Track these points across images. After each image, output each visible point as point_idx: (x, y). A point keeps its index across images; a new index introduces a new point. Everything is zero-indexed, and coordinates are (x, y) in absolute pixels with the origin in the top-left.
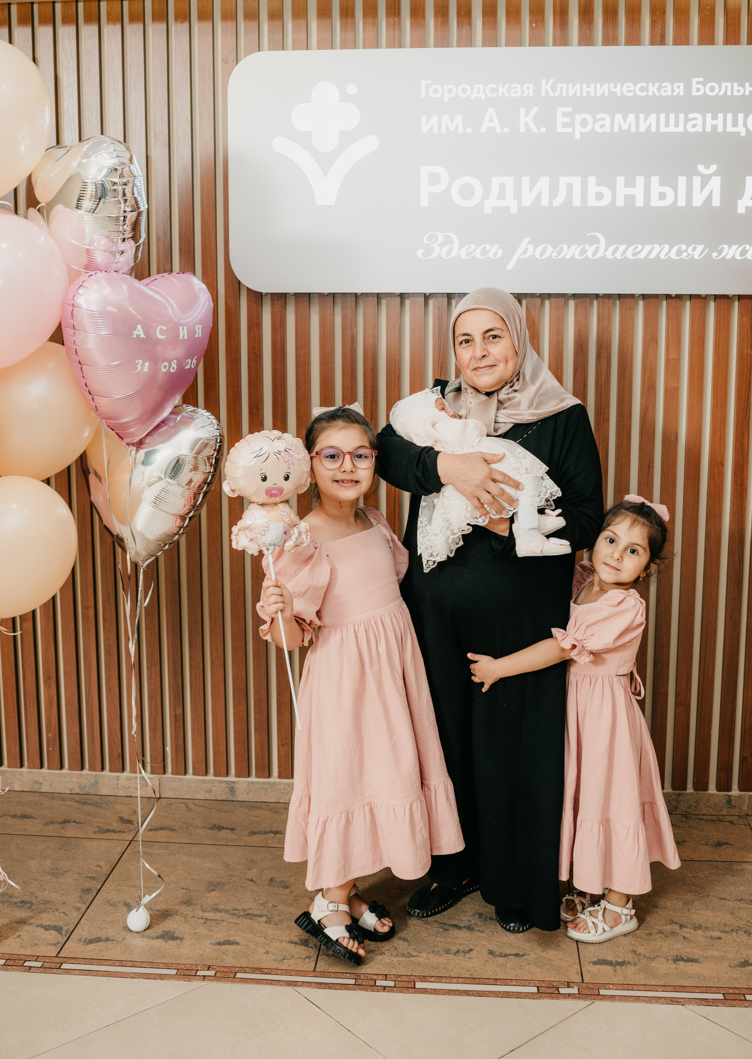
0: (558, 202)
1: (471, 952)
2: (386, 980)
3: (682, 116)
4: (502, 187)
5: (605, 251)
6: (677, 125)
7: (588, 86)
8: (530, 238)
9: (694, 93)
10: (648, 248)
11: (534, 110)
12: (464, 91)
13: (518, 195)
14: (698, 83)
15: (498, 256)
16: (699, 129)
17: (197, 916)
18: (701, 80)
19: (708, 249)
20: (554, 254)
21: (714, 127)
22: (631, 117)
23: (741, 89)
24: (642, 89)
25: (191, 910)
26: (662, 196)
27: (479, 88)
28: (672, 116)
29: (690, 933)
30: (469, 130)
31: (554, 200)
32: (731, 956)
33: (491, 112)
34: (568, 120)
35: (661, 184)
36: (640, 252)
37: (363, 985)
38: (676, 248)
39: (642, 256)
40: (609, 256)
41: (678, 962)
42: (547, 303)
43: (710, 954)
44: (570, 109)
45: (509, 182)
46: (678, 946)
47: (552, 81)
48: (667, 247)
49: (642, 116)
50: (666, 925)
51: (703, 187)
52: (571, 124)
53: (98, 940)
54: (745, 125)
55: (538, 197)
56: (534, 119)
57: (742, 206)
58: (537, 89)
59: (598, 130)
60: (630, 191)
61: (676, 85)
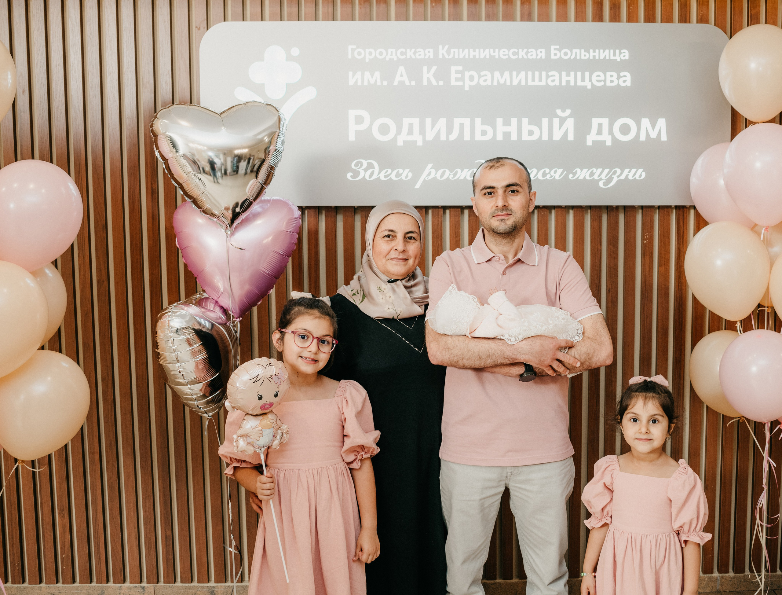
0: (453, 137)
3: (544, 74)
4: (411, 126)
6: (540, 80)
7: (474, 51)
8: (432, 164)
9: (553, 57)
11: (434, 68)
12: (381, 54)
13: (423, 132)
14: (555, 49)
15: (409, 178)
16: (557, 83)
18: (558, 47)
19: (565, 172)
20: (451, 176)
21: (568, 82)
23: (587, 54)
24: (514, 54)
26: (531, 133)
27: (392, 52)
28: (537, 73)
30: (385, 83)
31: (450, 136)
33: (401, 69)
34: (459, 76)
35: (530, 124)
38: (541, 172)
42: (448, 212)
44: (460, 68)
45: (416, 121)
47: (447, 47)
48: (535, 170)
49: (514, 73)
51: (560, 126)
52: (462, 79)
54: (590, 80)
55: (438, 133)
56: (434, 75)
57: (590, 140)
58: (436, 53)
59: (482, 83)
60: (507, 129)
61: (539, 51)
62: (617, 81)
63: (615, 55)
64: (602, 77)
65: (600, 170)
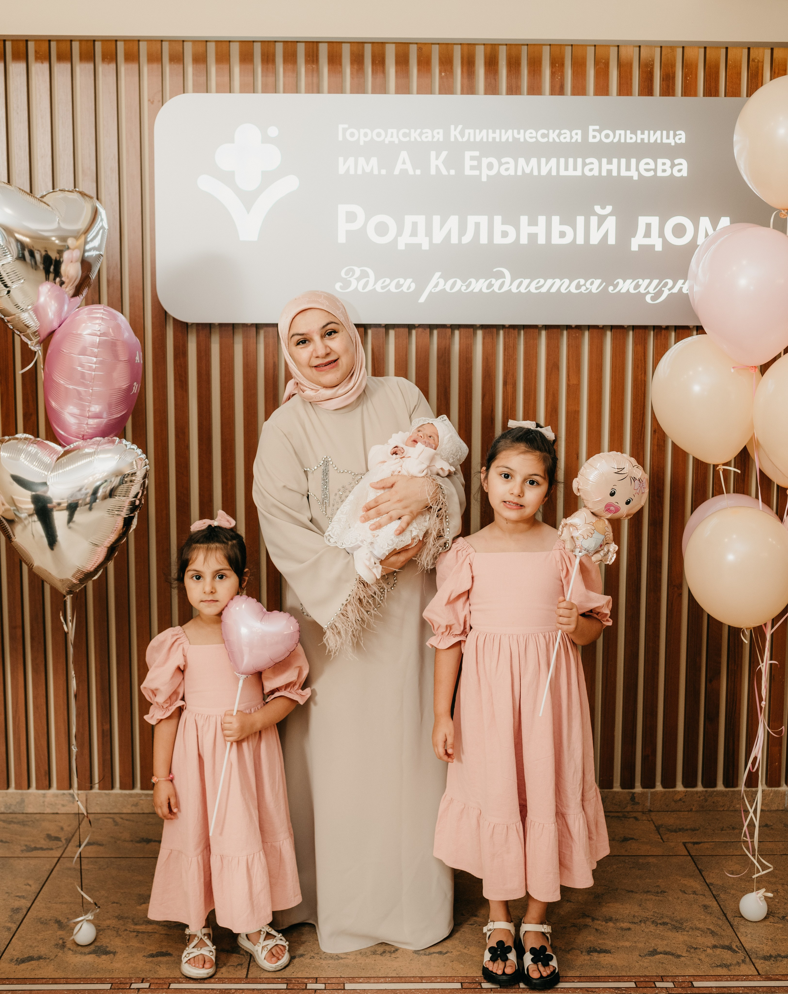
0: (466, 239)
1: (397, 952)
2: (316, 983)
3: (580, 161)
4: (415, 225)
5: (511, 285)
6: (575, 169)
7: (494, 132)
8: (441, 273)
9: (591, 140)
10: (550, 282)
11: (444, 154)
12: (379, 135)
13: (429, 233)
14: (594, 130)
15: (411, 290)
16: (596, 173)
17: (129, 929)
18: (597, 127)
19: (604, 284)
20: (464, 288)
21: (609, 171)
22: (534, 161)
23: (633, 136)
24: (543, 136)
25: (123, 923)
26: (562, 235)
27: (392, 133)
28: (571, 161)
29: (602, 926)
30: (383, 172)
31: (463, 238)
32: (640, 945)
33: (404, 155)
34: (475, 163)
35: (561, 223)
36: (542, 286)
37: (295, 989)
38: (575, 283)
39: (544, 290)
40: (514, 290)
41: (591, 954)
42: (457, 333)
43: (621, 944)
44: (477, 153)
45: (421, 220)
46: (591, 938)
47: (460, 127)
48: (567, 281)
49: (543, 160)
50: (579, 918)
51: (599, 227)
52: (478, 167)
53: (30, 959)
54: (637, 169)
55: (448, 235)
56: (444, 162)
57: (635, 244)
58: (447, 134)
59: (504, 173)
60: (533, 230)
61: (574, 132)
62: (670, 170)
63: (668, 137)
64: (652, 166)
65: (647, 281)
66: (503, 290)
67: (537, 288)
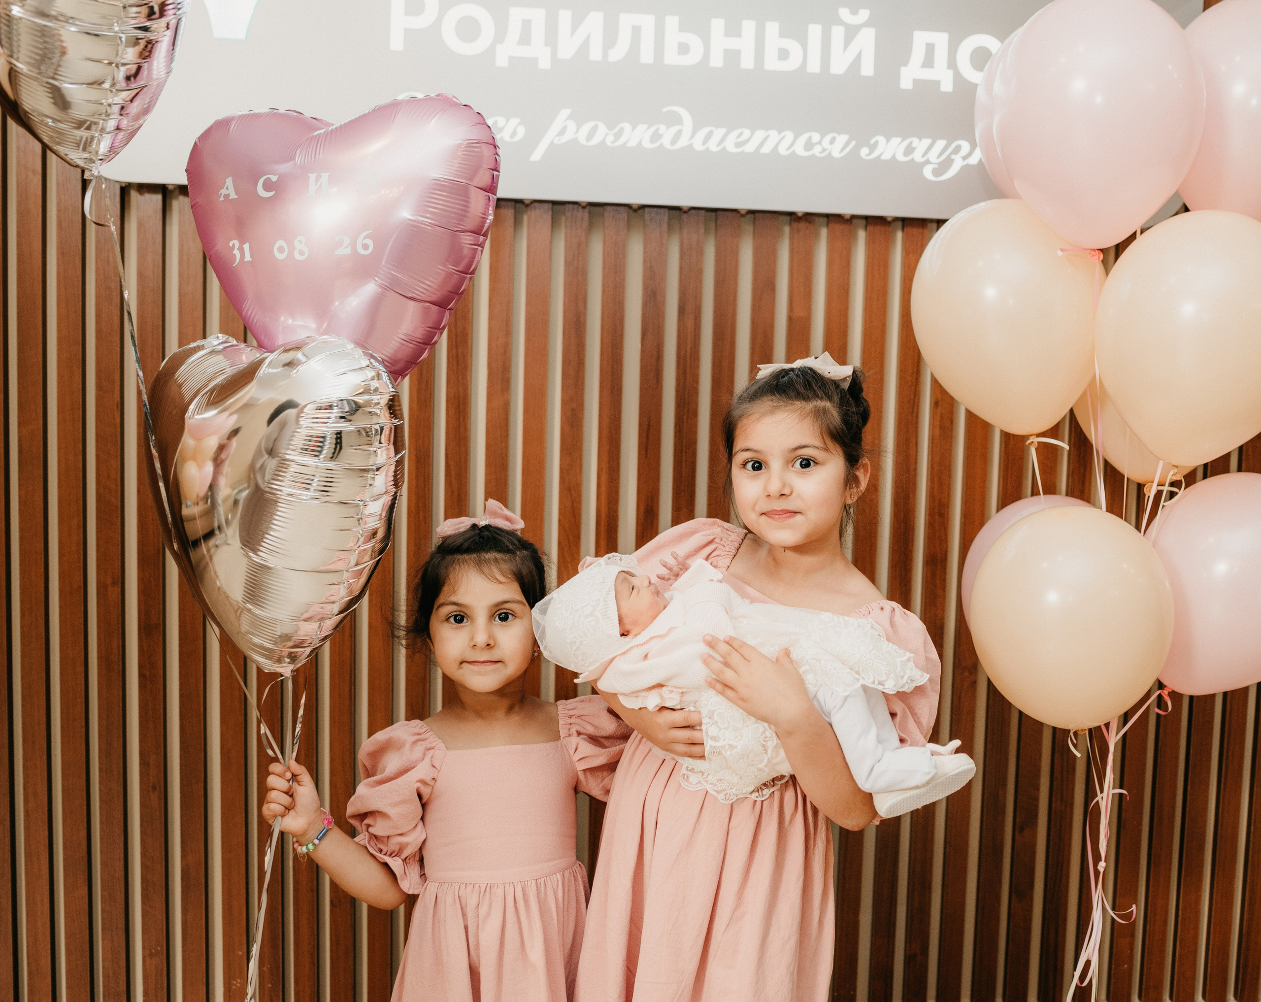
0: (617, 54)
4: (527, 25)
5: (692, 137)
8: (571, 110)
10: (760, 135)
13: (551, 39)
15: (518, 138)
19: (853, 143)
20: (610, 139)
26: (783, 54)
31: (611, 51)
35: (782, 35)
36: (747, 141)
38: (803, 138)
39: (750, 148)
40: (698, 146)
45: (538, 16)
48: (789, 135)
51: (847, 44)
55: (585, 45)
57: (908, 77)
60: (733, 43)
65: (927, 142)
66: (680, 145)
67: (738, 145)
